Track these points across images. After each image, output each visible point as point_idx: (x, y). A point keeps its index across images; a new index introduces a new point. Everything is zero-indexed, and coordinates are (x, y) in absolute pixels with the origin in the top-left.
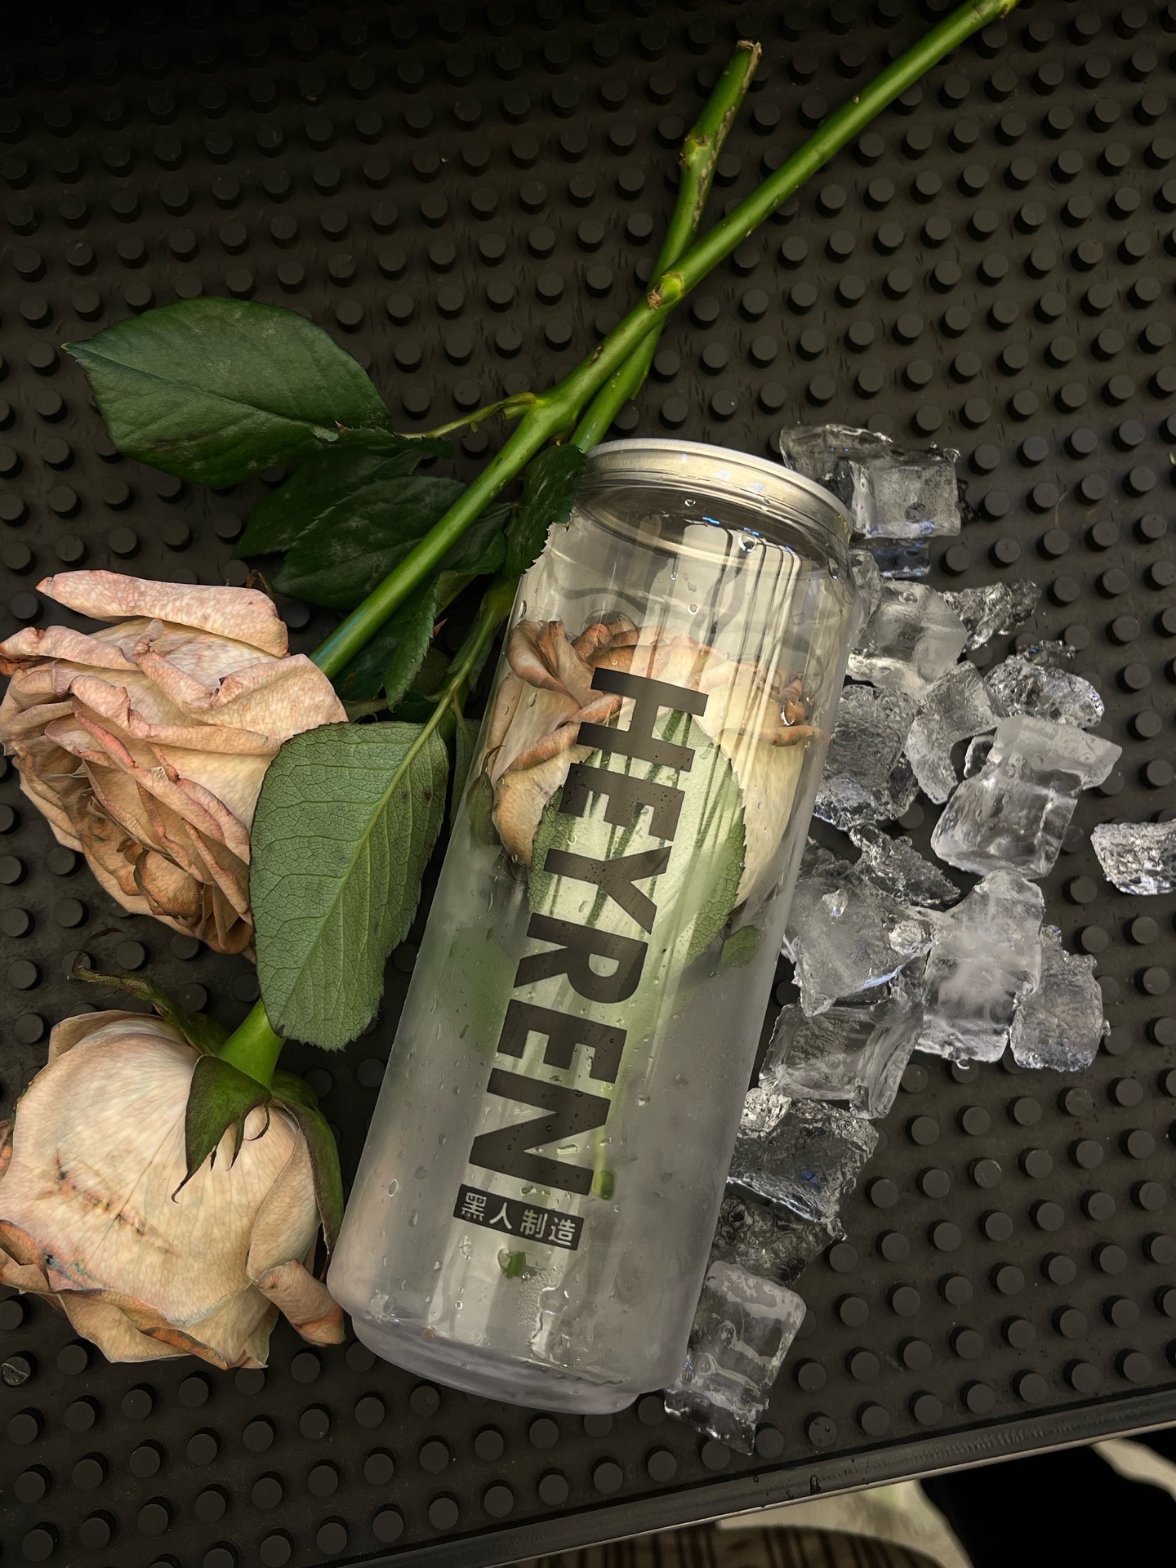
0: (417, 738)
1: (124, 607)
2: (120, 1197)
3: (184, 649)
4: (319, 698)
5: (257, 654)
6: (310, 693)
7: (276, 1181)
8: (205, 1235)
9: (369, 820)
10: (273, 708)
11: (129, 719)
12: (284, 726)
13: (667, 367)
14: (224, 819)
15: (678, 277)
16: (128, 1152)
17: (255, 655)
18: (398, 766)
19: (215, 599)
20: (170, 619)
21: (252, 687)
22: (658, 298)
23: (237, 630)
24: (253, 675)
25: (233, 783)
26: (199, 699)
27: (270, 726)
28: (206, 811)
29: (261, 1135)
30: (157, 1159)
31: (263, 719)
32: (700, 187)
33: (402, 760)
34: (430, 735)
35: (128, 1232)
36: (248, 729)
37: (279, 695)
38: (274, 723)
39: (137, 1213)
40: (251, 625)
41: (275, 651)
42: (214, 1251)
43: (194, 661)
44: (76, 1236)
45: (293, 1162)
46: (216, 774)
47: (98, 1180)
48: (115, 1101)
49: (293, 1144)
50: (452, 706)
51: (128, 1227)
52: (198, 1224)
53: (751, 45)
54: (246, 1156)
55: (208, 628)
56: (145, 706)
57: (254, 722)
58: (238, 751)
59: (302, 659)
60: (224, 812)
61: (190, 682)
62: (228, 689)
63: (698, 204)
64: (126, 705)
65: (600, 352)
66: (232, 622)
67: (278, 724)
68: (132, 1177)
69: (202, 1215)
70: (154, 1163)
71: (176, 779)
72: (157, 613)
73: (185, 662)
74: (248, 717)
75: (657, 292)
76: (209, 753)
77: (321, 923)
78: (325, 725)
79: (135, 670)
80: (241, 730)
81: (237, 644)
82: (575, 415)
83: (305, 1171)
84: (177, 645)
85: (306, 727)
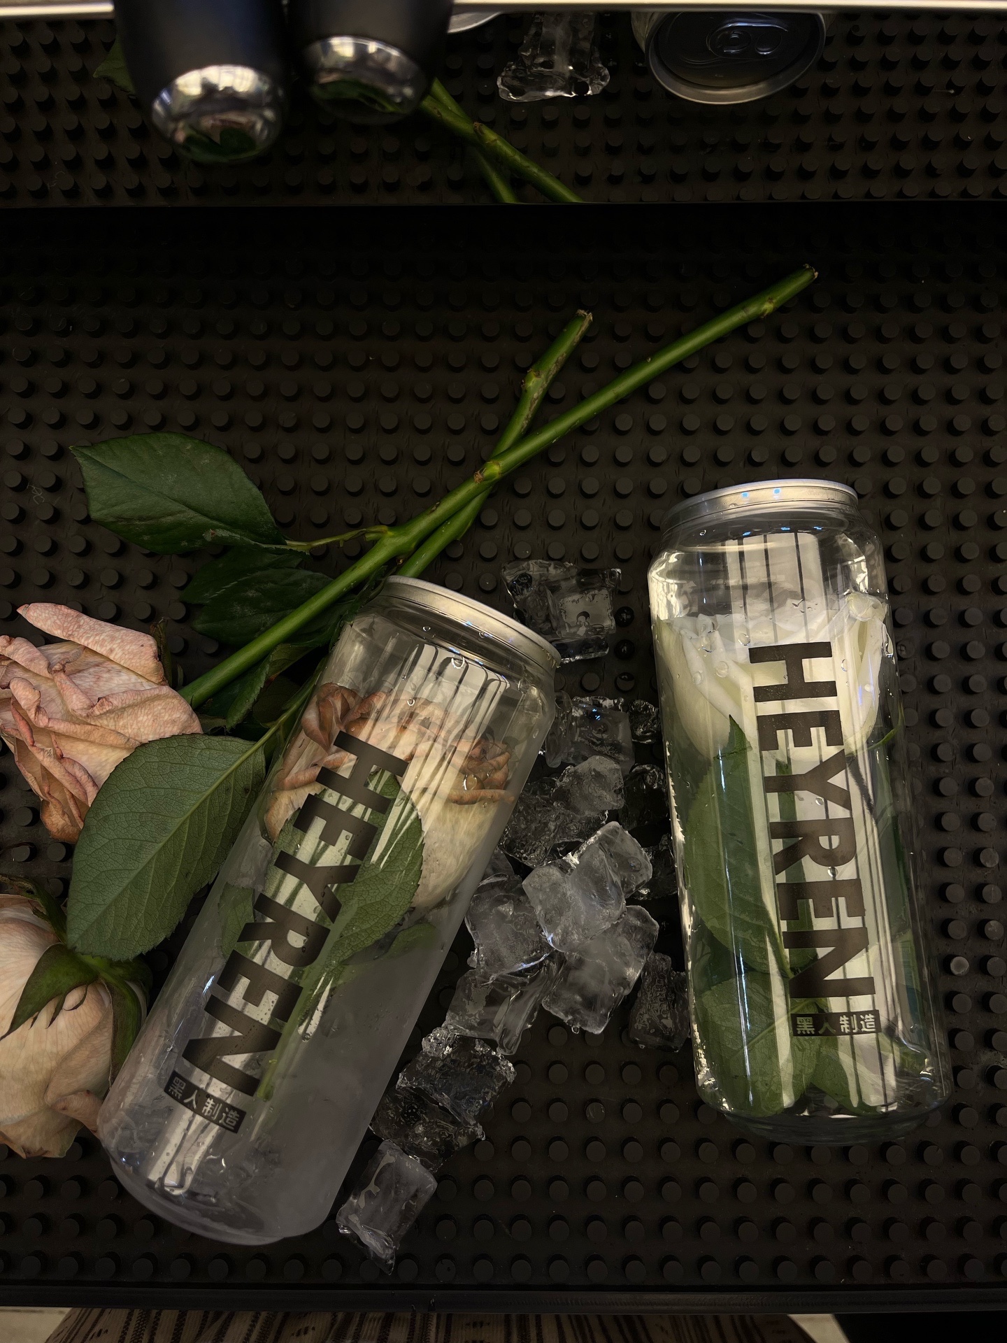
0: (246, 751)
1: (65, 634)
3: (91, 670)
4: (176, 715)
5: (141, 680)
6: (170, 711)
7: (81, 1040)
8: (24, 1068)
9: (194, 804)
10: (141, 719)
11: (36, 713)
12: (146, 732)
13: (490, 518)
14: (89, 787)
15: (498, 464)
17: (139, 681)
18: (227, 769)
19: (122, 637)
20: (90, 647)
21: (120, 706)
22: (481, 477)
23: (128, 663)
24: (123, 698)
25: (104, 764)
26: (82, 709)
27: (135, 730)
28: (78, 781)
29: (75, 1008)
31: (131, 726)
32: (531, 405)
33: (231, 765)
34: (256, 750)
36: (119, 731)
37: (147, 711)
38: (139, 729)
40: (138, 661)
41: (153, 679)
42: (29, 1079)
43: (94, 680)
45: (98, 1028)
46: (94, 756)
49: (101, 1015)
50: (278, 733)
52: (20, 1060)
53: (586, 314)
54: (62, 1021)
55: (111, 657)
56: (54, 704)
57: (125, 727)
58: (110, 743)
59: (166, 690)
60: (91, 784)
61: (80, 696)
62: (102, 705)
63: (528, 416)
64: (36, 703)
65: (437, 506)
66: (127, 656)
67: (142, 730)
69: (23, 1054)
71: (60, 758)
72: (83, 642)
73: (87, 680)
74: (121, 723)
75: (480, 472)
76: (92, 742)
77: (133, 874)
78: (178, 735)
79: (53, 680)
80: (113, 731)
81: (128, 671)
82: (413, 545)
83: (106, 1034)
84: (89, 666)
85: (162, 735)
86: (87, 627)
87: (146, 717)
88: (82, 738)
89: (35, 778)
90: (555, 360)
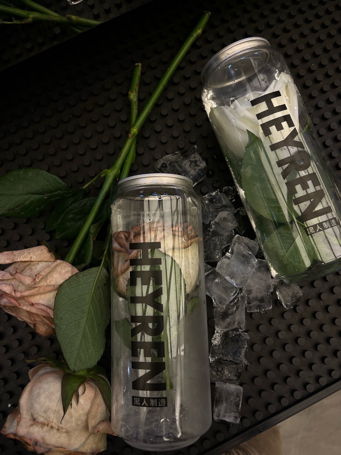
0: (98, 271)
1: (10, 261)
2: (50, 421)
3: (27, 268)
4: (67, 269)
5: (48, 263)
6: (64, 269)
7: (92, 403)
8: (76, 424)
9: (90, 298)
10: (55, 276)
11: (15, 293)
12: (59, 280)
13: (141, 151)
14: (49, 311)
15: (135, 128)
16: (49, 409)
17: (47, 263)
18: (95, 280)
19: (32, 251)
20: (22, 260)
21: (45, 274)
22: (131, 135)
23: (40, 259)
24: (44, 271)
25: (49, 299)
26: (31, 282)
27: (55, 282)
28: (43, 310)
29: (84, 393)
30: (57, 409)
31: (53, 280)
32: (135, 104)
33: (95, 278)
34: (102, 269)
35: (55, 431)
36: (49, 284)
37: (55, 272)
38: (56, 280)
39: (56, 424)
40: (43, 256)
41: (52, 260)
42: (80, 427)
43: (30, 271)
44: (42, 435)
45: (96, 396)
46: (44, 298)
47: (43, 418)
48: (42, 396)
49: (94, 391)
50: (106, 259)
51: (55, 429)
52: (73, 422)
53: (138, 64)
54: (81, 400)
55: (32, 260)
57: (50, 282)
58: (47, 291)
59: (59, 261)
60: (48, 309)
61: (28, 278)
62: (38, 277)
63: (136, 108)
64: (13, 289)
65: (121, 153)
67: (57, 280)
68: (52, 416)
69: (73, 420)
70: (56, 410)
71: (32, 305)
72: (19, 260)
73: (28, 272)
74: (48, 281)
76: (41, 294)
77: (81, 333)
78: (71, 276)
79: (15, 278)
80: (47, 285)
81: (41, 262)
82: (119, 171)
83: (100, 397)
84: (25, 267)
85: (65, 278)
86: (18, 254)
87: (56, 275)
88: (37, 293)
89: (27, 317)
90: (136, 85)
